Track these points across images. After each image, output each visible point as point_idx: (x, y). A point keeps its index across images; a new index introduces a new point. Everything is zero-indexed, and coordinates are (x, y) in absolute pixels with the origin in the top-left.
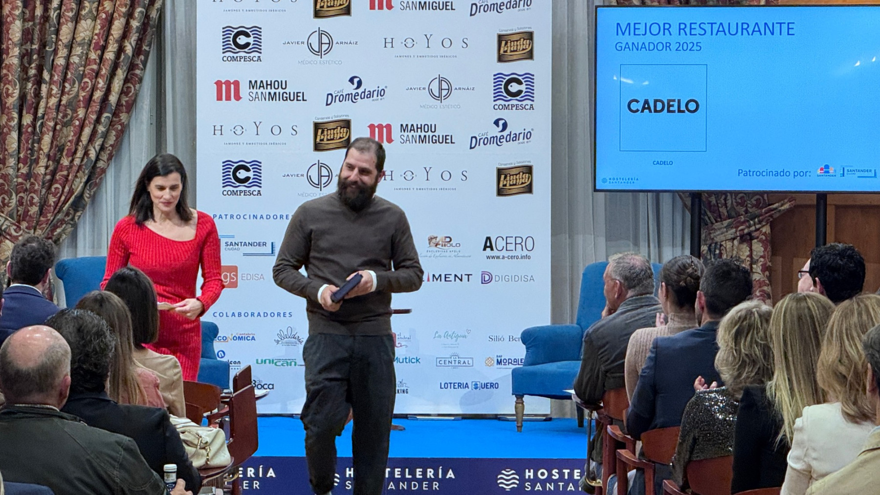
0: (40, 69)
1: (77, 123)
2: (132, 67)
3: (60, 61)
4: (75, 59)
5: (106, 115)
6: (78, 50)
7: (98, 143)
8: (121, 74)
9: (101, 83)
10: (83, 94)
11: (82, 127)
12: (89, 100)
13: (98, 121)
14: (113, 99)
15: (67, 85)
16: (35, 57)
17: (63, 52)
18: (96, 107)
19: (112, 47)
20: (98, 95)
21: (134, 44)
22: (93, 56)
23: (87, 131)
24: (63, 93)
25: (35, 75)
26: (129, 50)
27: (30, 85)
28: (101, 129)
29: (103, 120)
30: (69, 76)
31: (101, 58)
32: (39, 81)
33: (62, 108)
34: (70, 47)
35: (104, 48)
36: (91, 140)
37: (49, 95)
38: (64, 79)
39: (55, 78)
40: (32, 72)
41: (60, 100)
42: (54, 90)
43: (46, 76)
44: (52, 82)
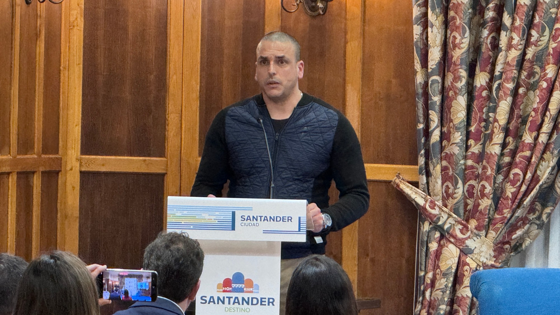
0: (499, 11)
1: (544, 85)
15: (534, 32)
24: (528, 44)
25: (493, 19)
27: (486, 32)
30: (537, 20)
32: (498, 27)
33: (526, 65)
37: (510, 47)
38: (530, 25)
39: (518, 23)
40: (490, 14)
41: (524, 54)
42: (516, 39)
43: (507, 20)
44: (513, 28)
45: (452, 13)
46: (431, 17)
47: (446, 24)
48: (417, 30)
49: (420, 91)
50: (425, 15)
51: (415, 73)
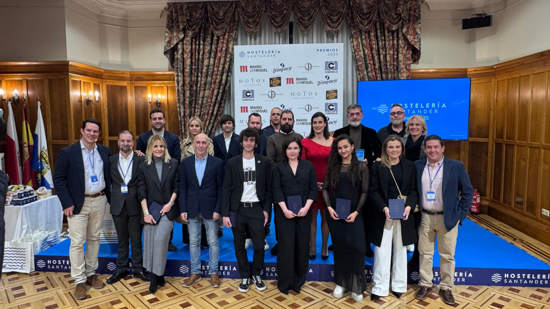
0: (195, 104)
1: (205, 120)
2: (220, 103)
3: (200, 102)
4: (204, 102)
5: (213, 117)
6: (205, 99)
7: (211, 125)
8: (217, 106)
9: (211, 108)
10: (206, 111)
11: (206, 121)
12: (208, 113)
13: (211, 119)
14: (215, 113)
15: (202, 109)
16: (194, 101)
17: (201, 100)
18: (210, 115)
19: (214, 98)
20: (210, 112)
21: (220, 97)
22: (209, 100)
23: (208, 122)
24: (201, 111)
25: (194, 106)
26: (219, 98)
27: (193, 109)
28: (212, 121)
29: (212, 119)
30: (203, 106)
31: (211, 101)
32: (195, 108)
33: (201, 116)
34: (203, 98)
35: (212, 98)
36: (209, 124)
37: (198, 112)
38: (201, 107)
39: (199, 107)
40: (193, 105)
41: (200, 113)
42: (199, 110)
43: (197, 106)
44: (198, 108)
45: (185, 105)
46: (181, 106)
47: (184, 108)
48: (178, 109)
49: (180, 122)
50: (180, 106)
51: (178, 118)
